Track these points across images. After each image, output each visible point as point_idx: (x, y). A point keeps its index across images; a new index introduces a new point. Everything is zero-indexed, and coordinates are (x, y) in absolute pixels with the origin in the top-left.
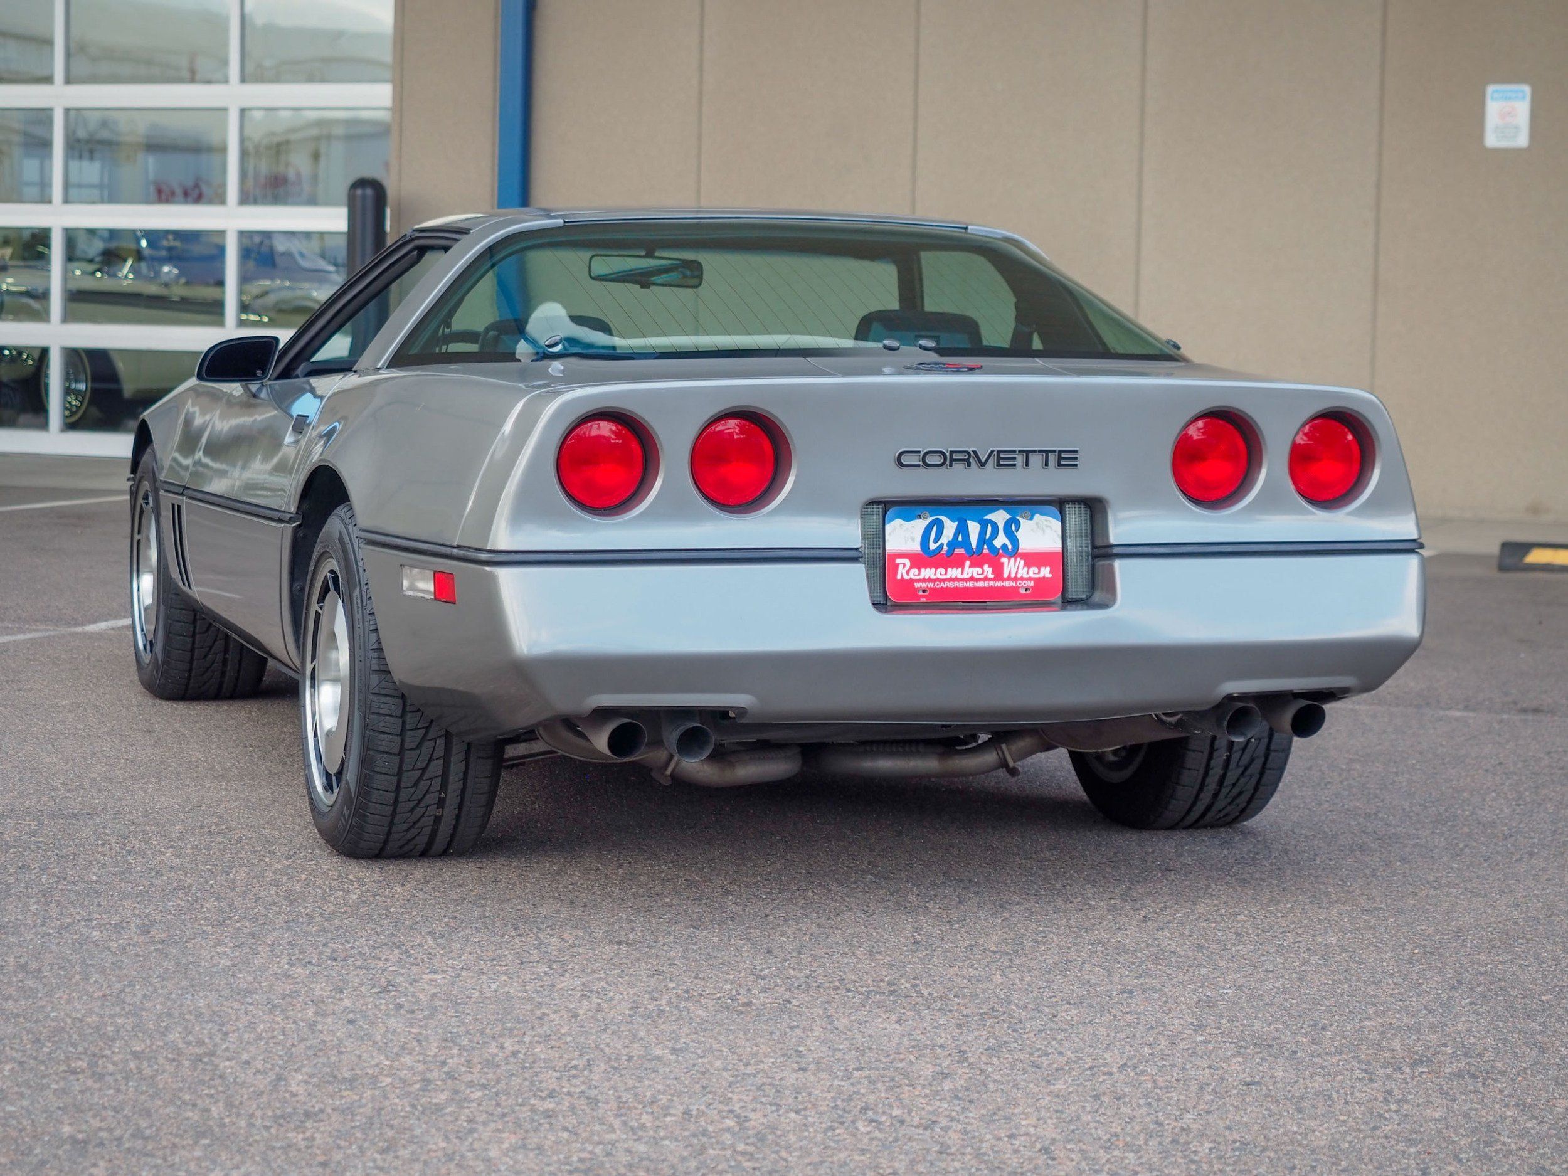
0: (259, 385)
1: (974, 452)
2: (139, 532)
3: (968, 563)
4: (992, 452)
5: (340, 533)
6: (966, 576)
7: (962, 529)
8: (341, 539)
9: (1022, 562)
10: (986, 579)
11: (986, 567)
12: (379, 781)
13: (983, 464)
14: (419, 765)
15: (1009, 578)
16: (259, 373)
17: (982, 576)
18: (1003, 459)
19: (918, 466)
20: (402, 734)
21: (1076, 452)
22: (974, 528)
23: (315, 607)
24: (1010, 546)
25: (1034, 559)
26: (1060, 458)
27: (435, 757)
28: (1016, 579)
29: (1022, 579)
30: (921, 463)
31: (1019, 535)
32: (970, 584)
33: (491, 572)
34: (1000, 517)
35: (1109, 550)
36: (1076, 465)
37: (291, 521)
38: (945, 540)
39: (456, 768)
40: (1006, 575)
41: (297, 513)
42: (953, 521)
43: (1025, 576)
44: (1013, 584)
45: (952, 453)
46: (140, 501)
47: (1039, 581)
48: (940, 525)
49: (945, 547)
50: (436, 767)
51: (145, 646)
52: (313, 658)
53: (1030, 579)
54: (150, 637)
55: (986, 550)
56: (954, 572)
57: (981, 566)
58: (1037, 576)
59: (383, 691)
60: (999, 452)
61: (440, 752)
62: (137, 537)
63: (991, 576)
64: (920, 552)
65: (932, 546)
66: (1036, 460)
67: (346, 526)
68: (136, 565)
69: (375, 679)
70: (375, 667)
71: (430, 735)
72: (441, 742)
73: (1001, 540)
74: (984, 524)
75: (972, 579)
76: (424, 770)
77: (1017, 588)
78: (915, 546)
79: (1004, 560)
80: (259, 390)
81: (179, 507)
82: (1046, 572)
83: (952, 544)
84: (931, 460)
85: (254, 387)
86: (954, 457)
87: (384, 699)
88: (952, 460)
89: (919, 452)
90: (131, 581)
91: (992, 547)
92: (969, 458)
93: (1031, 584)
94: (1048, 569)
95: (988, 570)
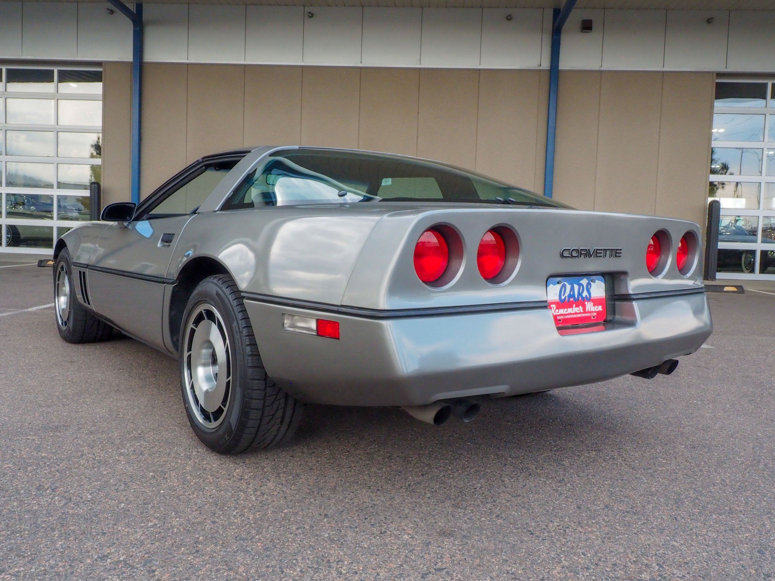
0: (128, 223)
1: (589, 250)
2: (58, 280)
3: (574, 305)
4: (595, 249)
5: (217, 292)
6: (574, 312)
7: (572, 289)
8: (218, 294)
9: (592, 304)
10: (580, 313)
11: (580, 307)
12: (251, 423)
13: (591, 256)
14: (272, 413)
15: (588, 312)
16: (128, 218)
17: (579, 312)
18: (597, 253)
19: (569, 257)
20: (264, 399)
21: (621, 250)
22: (576, 287)
23: (191, 325)
24: (588, 296)
25: (596, 302)
26: (616, 253)
27: (280, 407)
28: (590, 312)
29: (592, 312)
30: (570, 255)
31: (592, 290)
32: (575, 316)
33: (378, 323)
34: (584, 282)
35: (629, 297)
36: (620, 256)
37: (172, 283)
38: (566, 294)
39: (289, 412)
40: (587, 310)
41: (177, 280)
42: (569, 285)
43: (594, 310)
44: (589, 315)
45: (581, 250)
46: (59, 269)
47: (598, 313)
48: (564, 286)
49: (567, 298)
50: (279, 414)
51: (62, 323)
52: (190, 349)
53: (595, 312)
54: (65, 319)
55: (580, 299)
56: (570, 310)
57: (579, 307)
58: (597, 310)
59: (255, 378)
60: (597, 250)
61: (282, 405)
62: (57, 283)
63: (582, 311)
64: (559, 301)
65: (563, 297)
66: (608, 253)
67: (220, 288)
68: (57, 292)
69: (250, 371)
70: (250, 365)
71: (278, 397)
72: (283, 401)
73: (585, 294)
74: (580, 285)
75: (576, 313)
76: (273, 415)
77: (590, 317)
78: (556, 298)
79: (586, 303)
80: (128, 225)
81: (84, 273)
82: (600, 308)
83: (570, 296)
84: (574, 254)
85: (126, 224)
86: (582, 253)
87: (256, 382)
88: (581, 254)
89: (570, 250)
90: (55, 299)
91: (582, 296)
92: (588, 254)
93: (595, 314)
94: (601, 306)
95: (581, 308)
